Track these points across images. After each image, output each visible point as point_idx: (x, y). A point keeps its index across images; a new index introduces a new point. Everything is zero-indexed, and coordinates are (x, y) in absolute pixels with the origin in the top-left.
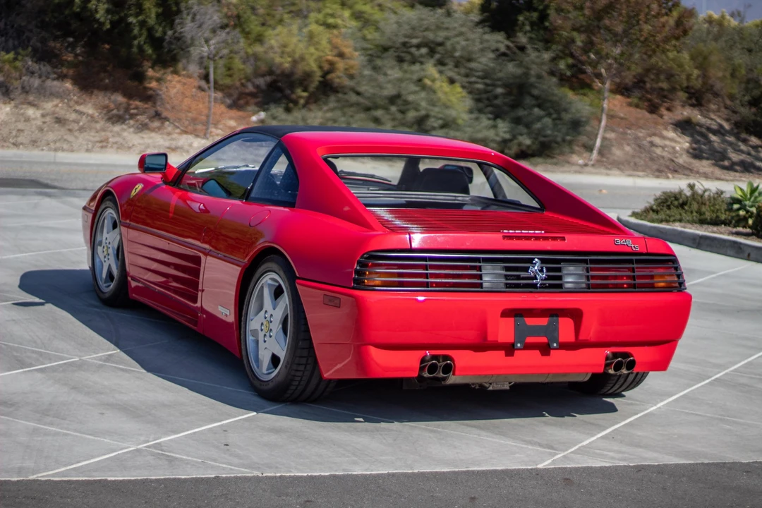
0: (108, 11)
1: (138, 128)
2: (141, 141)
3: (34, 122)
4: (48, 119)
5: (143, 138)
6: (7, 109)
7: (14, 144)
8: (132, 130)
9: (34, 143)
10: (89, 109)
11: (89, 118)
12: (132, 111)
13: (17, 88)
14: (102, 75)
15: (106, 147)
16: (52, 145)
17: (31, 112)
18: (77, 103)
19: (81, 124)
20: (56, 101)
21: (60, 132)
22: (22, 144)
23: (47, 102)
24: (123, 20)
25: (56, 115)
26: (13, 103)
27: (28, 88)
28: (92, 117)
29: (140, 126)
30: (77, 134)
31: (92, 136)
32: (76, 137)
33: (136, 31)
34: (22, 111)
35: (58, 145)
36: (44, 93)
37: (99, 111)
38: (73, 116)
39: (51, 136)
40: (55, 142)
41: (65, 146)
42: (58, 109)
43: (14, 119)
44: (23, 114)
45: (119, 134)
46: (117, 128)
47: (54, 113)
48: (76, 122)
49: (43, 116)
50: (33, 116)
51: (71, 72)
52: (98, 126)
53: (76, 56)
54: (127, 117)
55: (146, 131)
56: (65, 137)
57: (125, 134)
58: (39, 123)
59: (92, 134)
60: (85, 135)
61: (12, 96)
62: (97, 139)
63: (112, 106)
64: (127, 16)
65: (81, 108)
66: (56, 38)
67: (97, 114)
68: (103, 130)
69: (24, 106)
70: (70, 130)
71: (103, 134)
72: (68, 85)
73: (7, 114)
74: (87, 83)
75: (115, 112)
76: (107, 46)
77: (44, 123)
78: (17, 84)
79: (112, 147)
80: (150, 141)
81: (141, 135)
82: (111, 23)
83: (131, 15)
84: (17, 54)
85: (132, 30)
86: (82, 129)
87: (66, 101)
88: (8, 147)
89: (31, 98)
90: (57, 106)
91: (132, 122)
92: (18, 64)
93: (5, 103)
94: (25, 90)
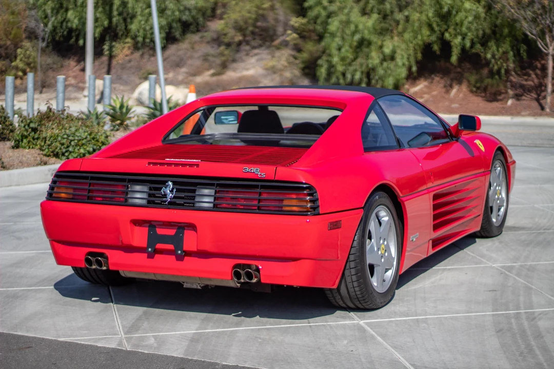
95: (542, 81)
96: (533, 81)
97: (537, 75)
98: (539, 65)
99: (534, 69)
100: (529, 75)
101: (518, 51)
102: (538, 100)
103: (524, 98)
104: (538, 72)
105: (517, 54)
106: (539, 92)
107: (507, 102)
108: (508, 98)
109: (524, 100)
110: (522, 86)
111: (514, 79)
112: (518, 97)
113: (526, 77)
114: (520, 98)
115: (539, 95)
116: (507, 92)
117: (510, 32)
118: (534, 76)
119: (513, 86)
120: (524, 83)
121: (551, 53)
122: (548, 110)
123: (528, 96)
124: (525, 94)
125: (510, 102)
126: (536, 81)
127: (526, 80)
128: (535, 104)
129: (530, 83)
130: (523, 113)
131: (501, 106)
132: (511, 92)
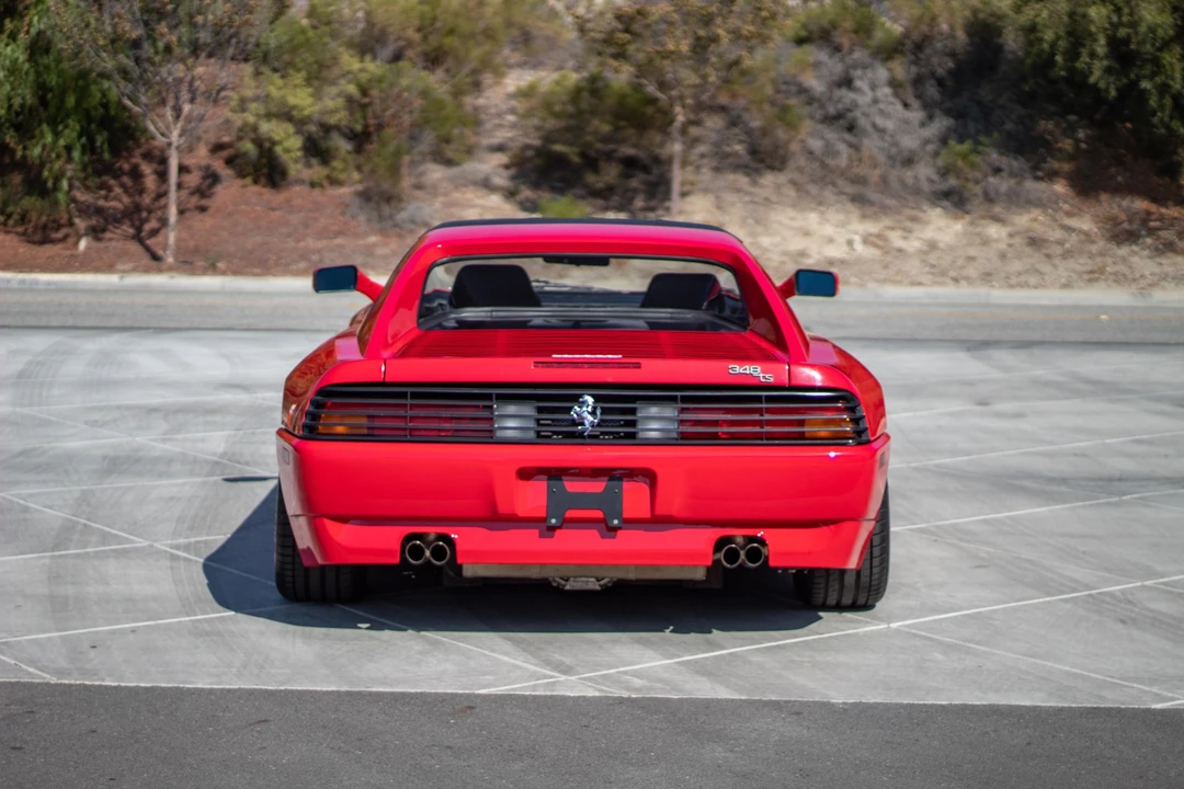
0: (1108, 71)
1: (1157, 249)
2: (1157, 270)
3: (995, 245)
4: (1017, 240)
5: (1161, 264)
6: (958, 226)
7: (956, 280)
8: (1146, 253)
9: (987, 277)
10: (1085, 224)
11: (1082, 236)
12: (1152, 224)
13: (975, 195)
14: (1113, 170)
15: (1097, 280)
16: (1014, 280)
17: (994, 231)
18: (1069, 214)
19: (1067, 245)
20: (1036, 212)
21: (1034, 258)
22: (967, 279)
23: (1020, 214)
24: (1134, 84)
25: (1031, 234)
26: (968, 218)
27: (992, 194)
28: (1087, 234)
29: (1161, 246)
30: (1057, 261)
31: (1082, 263)
32: (1055, 266)
33: (1153, 102)
34: (979, 229)
35: (1023, 278)
36: (1017, 200)
37: (1101, 225)
38: (1058, 234)
39: (1016, 266)
40: (1019, 274)
41: (1033, 280)
42: (1035, 225)
43: (964, 242)
44: (979, 234)
45: (1124, 260)
46: (1124, 251)
47: (1029, 230)
48: (1060, 243)
49: (1011, 235)
50: (995, 236)
51: (1066, 167)
52: (1094, 248)
53: (1077, 141)
54: (1143, 232)
55: (1170, 255)
56: (1037, 266)
57: (1135, 259)
58: (1002, 246)
59: (1081, 261)
60: (1071, 264)
61: (968, 207)
62: (1089, 268)
63: (1123, 217)
64: (1139, 79)
65: (1073, 222)
66: (1049, 117)
67: (1096, 230)
68: (1102, 254)
69: (983, 222)
70: (1048, 256)
71: (1099, 260)
72: (1060, 187)
73: (957, 234)
74: (1087, 185)
75: (1126, 226)
76: (1129, 125)
77: (1010, 245)
78: (978, 189)
79: (1106, 280)
80: (1168, 269)
81: (1158, 260)
82: (1118, 90)
83: (1145, 77)
84: (978, 143)
85: (1146, 100)
86: (1067, 255)
87: (1050, 211)
88: (943, 284)
89: (997, 209)
90: (1035, 220)
91: (1149, 241)
92: (976, 159)
93: (956, 218)
94: (989, 199)
95: (137, 198)
96: (118, 201)
97: (123, 186)
98: (126, 167)
99: (117, 174)
100: (110, 189)
101: (91, 140)
102: (138, 238)
103: (108, 235)
104: (126, 179)
105: (90, 148)
106: (137, 223)
107: (76, 244)
108: (79, 238)
109: (110, 239)
110: (99, 211)
111: (82, 196)
112: (96, 233)
113: (103, 192)
114: (101, 236)
115: (139, 229)
116: (71, 224)
117: (78, 102)
118: (118, 190)
119: (85, 210)
120: (101, 203)
121: (175, 144)
122: (170, 260)
123: (118, 231)
124: (111, 227)
125: (83, 244)
126: (126, 200)
127: (106, 198)
128: (134, 247)
129: (113, 204)
130: (120, 267)
131: (69, 252)
132: (81, 224)
